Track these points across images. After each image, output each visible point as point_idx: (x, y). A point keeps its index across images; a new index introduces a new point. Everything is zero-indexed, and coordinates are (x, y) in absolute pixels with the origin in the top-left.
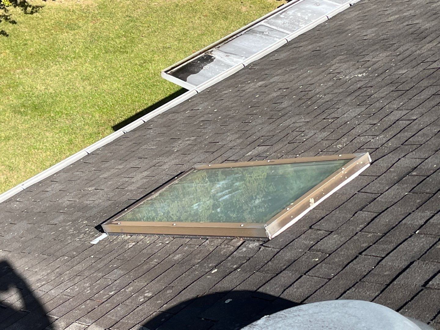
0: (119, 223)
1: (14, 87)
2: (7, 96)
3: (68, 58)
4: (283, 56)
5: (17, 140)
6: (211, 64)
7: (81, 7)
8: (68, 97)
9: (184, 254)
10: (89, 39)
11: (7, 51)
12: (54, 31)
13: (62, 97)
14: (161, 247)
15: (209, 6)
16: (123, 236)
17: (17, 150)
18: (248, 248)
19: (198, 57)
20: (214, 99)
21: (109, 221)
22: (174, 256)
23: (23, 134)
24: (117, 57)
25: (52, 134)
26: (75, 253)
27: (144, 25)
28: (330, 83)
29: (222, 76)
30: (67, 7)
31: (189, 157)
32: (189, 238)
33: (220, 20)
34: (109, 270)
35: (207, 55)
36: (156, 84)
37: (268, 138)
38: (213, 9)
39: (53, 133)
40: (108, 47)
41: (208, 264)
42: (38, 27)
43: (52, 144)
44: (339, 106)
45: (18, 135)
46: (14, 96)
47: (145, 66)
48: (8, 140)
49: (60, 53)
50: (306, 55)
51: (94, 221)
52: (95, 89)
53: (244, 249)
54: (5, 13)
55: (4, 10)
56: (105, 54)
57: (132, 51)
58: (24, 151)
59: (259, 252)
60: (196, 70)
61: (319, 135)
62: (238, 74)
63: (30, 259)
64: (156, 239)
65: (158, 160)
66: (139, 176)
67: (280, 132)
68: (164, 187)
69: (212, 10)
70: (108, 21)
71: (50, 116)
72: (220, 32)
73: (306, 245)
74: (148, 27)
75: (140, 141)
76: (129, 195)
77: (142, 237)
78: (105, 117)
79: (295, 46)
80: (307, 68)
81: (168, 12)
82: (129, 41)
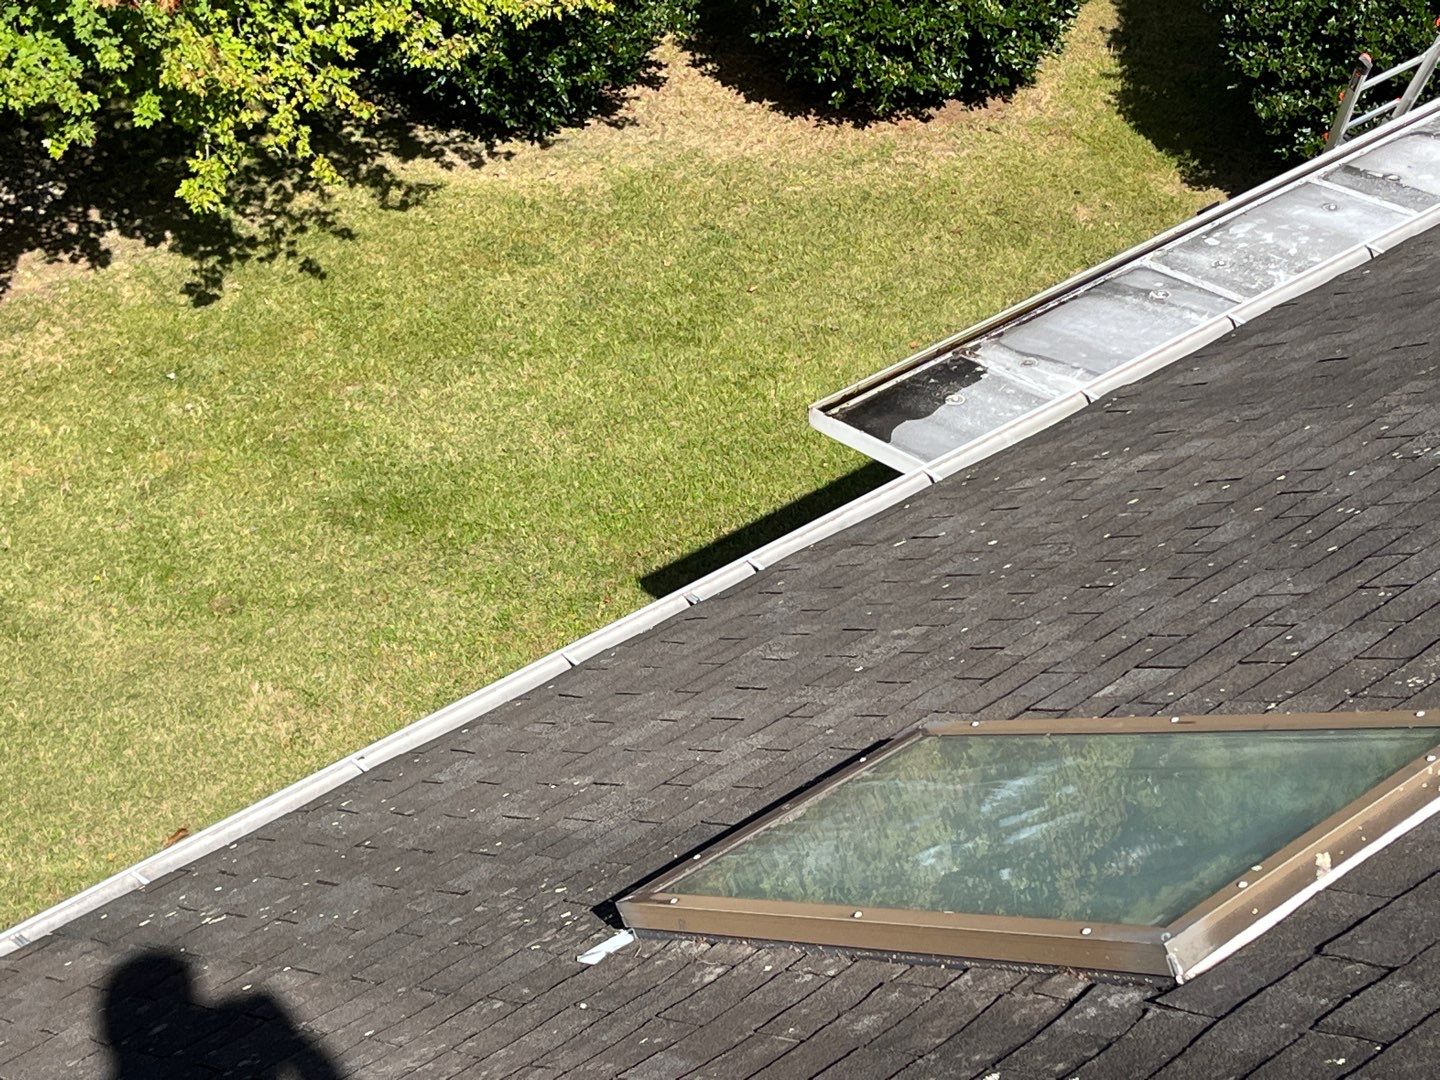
0: (674, 901)
1: (334, 439)
2: (314, 467)
3: (511, 354)
4: (1218, 372)
5: (336, 610)
6: (973, 391)
7: (559, 194)
8: (503, 478)
9: (886, 1014)
10: (578, 294)
11: (320, 325)
12: (471, 266)
13: (485, 476)
14: (810, 988)
15: (971, 202)
16: (685, 944)
17: (334, 643)
18: (1103, 1006)
19: (932, 363)
20: (990, 504)
21: (640, 891)
22: (857, 1020)
23: (357, 592)
24: (666, 356)
25: (446, 593)
26: (526, 991)
27: (757, 255)
28: (1380, 469)
29: (1013, 430)
30: (516, 192)
31: (905, 692)
32: (906, 962)
33: (1004, 248)
34: (639, 1054)
35: (961, 358)
36: (786, 444)
37: (1171, 643)
38: (981, 212)
39: (452, 592)
40: (638, 322)
41: (967, 1052)
42: (421, 253)
43: (445, 628)
44: (1413, 546)
45: (339, 594)
46: (332, 470)
47: (755, 386)
48: (309, 607)
49: (485, 336)
50: (1300, 373)
51: (591, 889)
52: (591, 454)
53: (1092, 1012)
54: (318, 204)
55: (317, 194)
56: (629, 346)
57: (716, 338)
58: (357, 644)
59: (1143, 1022)
60: (922, 407)
61: (1345, 640)
62: (1067, 426)
63: (382, 1004)
64: (794, 960)
65: (801, 696)
66: (738, 748)
67: (1211, 624)
68: (823, 788)
69: (978, 215)
70: (643, 238)
71: (444, 535)
72: (1001, 285)
73: (1302, 1009)
74: (770, 262)
75: (743, 633)
76: (702, 810)
77: (749, 950)
78: (618, 546)
79: (1261, 341)
80: (1303, 416)
81: (836, 218)
82: (705, 307)
